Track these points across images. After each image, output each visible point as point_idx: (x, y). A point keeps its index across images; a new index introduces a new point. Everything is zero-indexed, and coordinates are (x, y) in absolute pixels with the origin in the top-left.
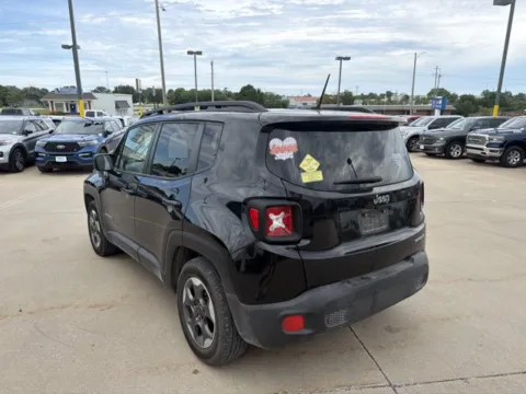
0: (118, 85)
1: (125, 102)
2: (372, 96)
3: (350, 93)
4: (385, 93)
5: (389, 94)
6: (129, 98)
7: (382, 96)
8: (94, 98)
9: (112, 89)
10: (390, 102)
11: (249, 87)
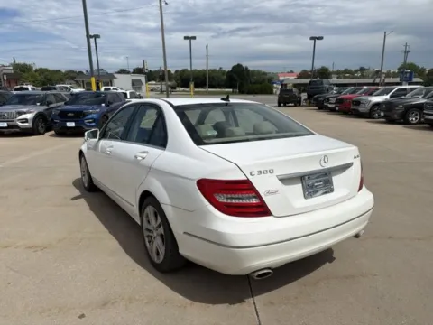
0: (135, 67)
1: (140, 81)
2: (347, 71)
3: (327, 69)
4: (358, 68)
5: (362, 69)
6: (142, 78)
7: (356, 71)
8: (115, 78)
9: (131, 71)
10: (363, 76)
11: (239, 66)
